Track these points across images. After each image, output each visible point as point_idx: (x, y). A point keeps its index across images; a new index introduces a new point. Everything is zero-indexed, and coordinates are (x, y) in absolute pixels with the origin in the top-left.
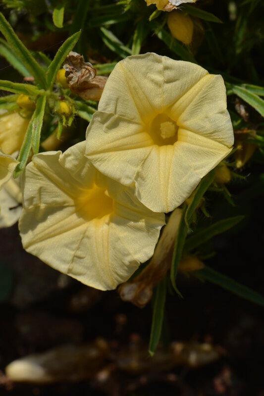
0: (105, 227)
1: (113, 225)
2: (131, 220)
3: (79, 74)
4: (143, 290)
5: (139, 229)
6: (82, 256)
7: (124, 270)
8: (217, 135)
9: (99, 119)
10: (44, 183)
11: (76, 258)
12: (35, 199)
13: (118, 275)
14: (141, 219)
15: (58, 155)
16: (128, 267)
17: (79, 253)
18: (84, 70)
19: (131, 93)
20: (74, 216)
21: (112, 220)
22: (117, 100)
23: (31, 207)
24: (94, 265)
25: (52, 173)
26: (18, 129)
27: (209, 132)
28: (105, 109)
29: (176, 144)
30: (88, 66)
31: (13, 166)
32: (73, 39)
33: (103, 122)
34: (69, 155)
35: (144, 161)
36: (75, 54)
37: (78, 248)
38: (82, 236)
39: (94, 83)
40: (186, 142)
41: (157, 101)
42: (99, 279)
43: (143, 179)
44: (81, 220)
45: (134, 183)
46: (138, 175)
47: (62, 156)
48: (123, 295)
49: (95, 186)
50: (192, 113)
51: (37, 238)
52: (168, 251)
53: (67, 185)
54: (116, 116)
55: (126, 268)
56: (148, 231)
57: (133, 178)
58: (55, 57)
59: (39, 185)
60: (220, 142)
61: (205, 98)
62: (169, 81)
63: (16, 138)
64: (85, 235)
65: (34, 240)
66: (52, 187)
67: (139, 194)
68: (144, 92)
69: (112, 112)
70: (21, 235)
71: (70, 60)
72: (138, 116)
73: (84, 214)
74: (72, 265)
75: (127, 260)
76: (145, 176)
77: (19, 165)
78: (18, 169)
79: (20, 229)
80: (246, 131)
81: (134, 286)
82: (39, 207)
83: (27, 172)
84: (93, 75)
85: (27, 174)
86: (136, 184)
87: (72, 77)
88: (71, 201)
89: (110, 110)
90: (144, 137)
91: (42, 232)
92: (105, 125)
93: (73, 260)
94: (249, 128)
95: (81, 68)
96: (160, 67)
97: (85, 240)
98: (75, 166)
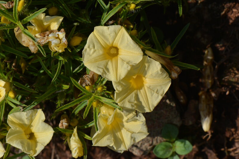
0: (147, 79)
1: (146, 76)
2: (145, 69)
3: (87, 81)
4: (174, 69)
5: (149, 66)
6: (157, 90)
7: (164, 74)
8: (117, 31)
9: (104, 75)
10: (126, 100)
11: (157, 92)
12: (132, 104)
13: (165, 77)
14: (145, 65)
15: (116, 93)
16: (162, 73)
17: (155, 91)
18: (86, 79)
19: (97, 62)
20: (141, 91)
21: (144, 77)
22: (98, 67)
23: (135, 107)
24: (161, 86)
25: (123, 97)
26: (106, 108)
27: (115, 35)
28: (101, 72)
29: (118, 47)
30: (84, 77)
31: (118, 111)
32: (73, 81)
33: (106, 74)
34: (117, 89)
35: (123, 60)
36: (79, 81)
37: (154, 91)
38: (149, 89)
39: (91, 76)
40: (118, 44)
41: (101, 52)
42: (166, 85)
43: (129, 61)
44: (143, 88)
45: (130, 65)
46: (128, 63)
47: (117, 91)
48: (175, 77)
49: (131, 81)
50: (107, 40)
51: (147, 106)
52: (161, 58)
53: (129, 91)
54: (104, 68)
55: (163, 73)
56: (150, 63)
57: (128, 65)
58: (79, 89)
59: (127, 102)
60: (119, 31)
61: (102, 34)
62: (94, 47)
63: (109, 109)
64: (149, 88)
65: (148, 107)
66: (129, 98)
67: (135, 64)
68: (97, 57)
69: (102, 70)
70: (146, 112)
71: (81, 84)
72: (106, 60)
73: (141, 87)
74: (160, 94)
75: (160, 72)
76: (128, 61)
77: (118, 108)
78: (120, 109)
79: (143, 112)
80: (119, 22)
81: (172, 73)
82: (135, 103)
83: (121, 106)
84: (88, 75)
85: (122, 106)
86: (131, 64)
87: (88, 84)
88: (135, 91)
89: (101, 70)
90: (114, 59)
91: (145, 104)
92: (107, 73)
93: (158, 94)
94: (118, 21)
95: (85, 80)
96: (88, 49)
97: (151, 88)
98: (121, 87)
